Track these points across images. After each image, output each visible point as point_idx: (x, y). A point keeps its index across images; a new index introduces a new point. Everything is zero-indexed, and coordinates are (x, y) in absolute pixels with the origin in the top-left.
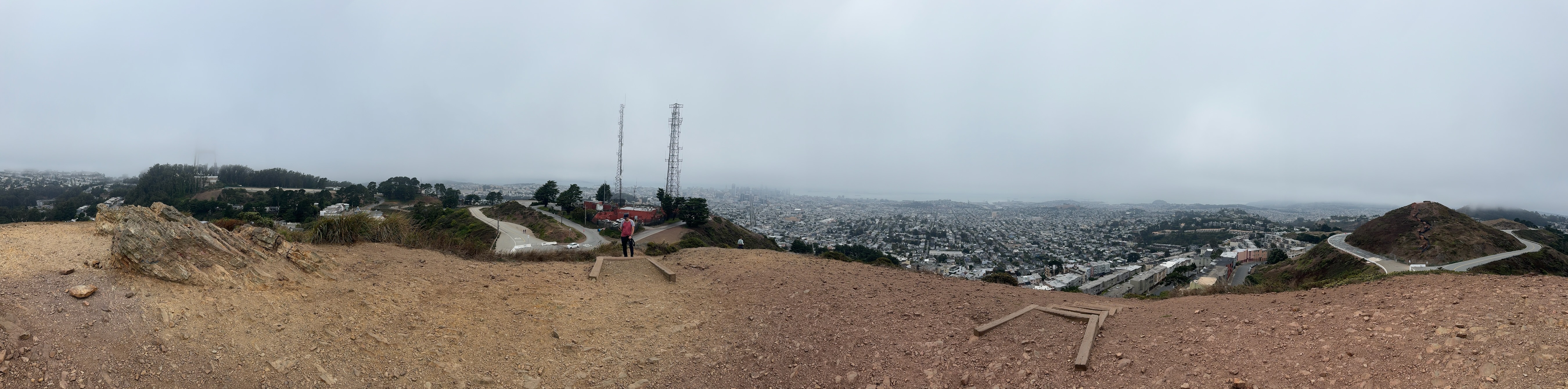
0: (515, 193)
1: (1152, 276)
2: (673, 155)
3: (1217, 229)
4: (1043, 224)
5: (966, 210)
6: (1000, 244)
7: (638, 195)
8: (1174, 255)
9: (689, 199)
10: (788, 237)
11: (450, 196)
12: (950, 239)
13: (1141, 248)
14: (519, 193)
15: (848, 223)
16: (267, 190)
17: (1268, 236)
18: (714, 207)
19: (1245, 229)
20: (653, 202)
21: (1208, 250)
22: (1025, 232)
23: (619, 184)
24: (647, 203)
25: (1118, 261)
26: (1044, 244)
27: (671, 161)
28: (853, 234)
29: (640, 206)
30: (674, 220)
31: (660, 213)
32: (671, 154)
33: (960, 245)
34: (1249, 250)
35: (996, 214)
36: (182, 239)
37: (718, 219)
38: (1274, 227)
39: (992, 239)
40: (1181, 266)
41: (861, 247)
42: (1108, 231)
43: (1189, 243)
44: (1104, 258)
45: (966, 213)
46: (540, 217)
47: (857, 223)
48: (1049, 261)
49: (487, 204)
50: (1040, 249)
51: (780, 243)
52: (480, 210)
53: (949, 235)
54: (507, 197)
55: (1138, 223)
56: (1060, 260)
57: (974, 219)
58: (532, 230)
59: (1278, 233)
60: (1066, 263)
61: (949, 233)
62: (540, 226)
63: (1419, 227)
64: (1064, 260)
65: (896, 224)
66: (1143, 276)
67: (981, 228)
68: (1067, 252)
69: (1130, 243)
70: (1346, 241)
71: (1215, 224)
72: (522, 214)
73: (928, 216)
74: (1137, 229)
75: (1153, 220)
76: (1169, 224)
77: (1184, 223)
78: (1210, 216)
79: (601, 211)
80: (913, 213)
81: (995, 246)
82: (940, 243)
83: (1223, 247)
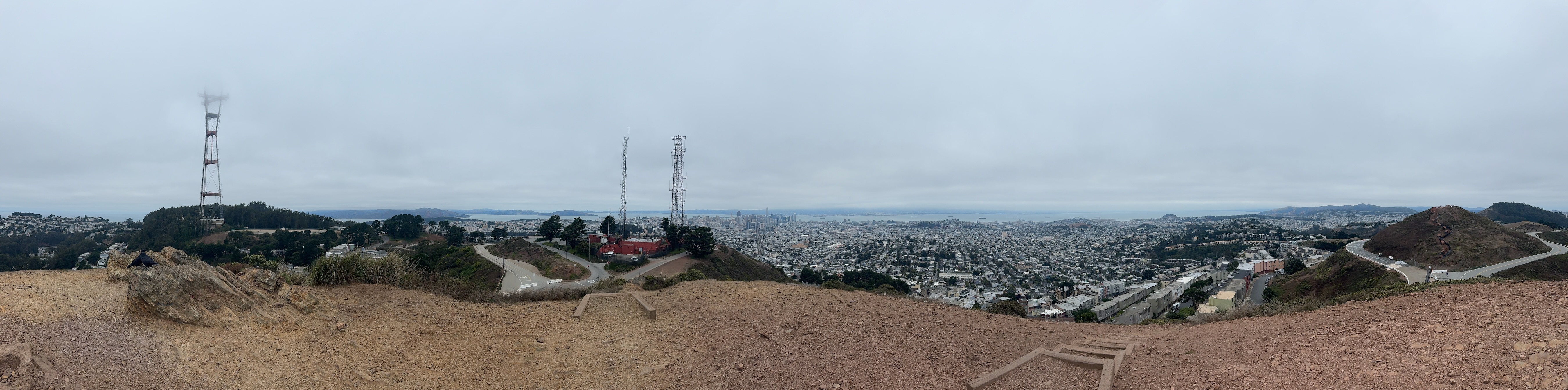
0: (520, 229)
1: (1170, 293)
2: (677, 185)
3: (1231, 241)
4: (1054, 244)
5: (975, 230)
6: (1011, 266)
7: (643, 226)
8: (1190, 270)
9: (694, 228)
10: (796, 265)
11: (454, 233)
12: (959, 261)
13: (1155, 265)
14: (524, 229)
15: (856, 247)
16: (274, 231)
17: (1284, 246)
18: (720, 235)
19: (1259, 240)
20: (659, 233)
21: (1224, 263)
22: (1036, 253)
23: (623, 215)
24: (653, 234)
25: (1133, 280)
26: (1056, 264)
27: (675, 190)
28: (861, 258)
29: (645, 237)
30: (679, 250)
31: (664, 243)
32: (673, 184)
33: (970, 267)
34: (1266, 261)
35: (1006, 234)
36: (194, 281)
37: (724, 249)
38: (1289, 236)
39: (1002, 260)
40: (1198, 280)
41: (870, 272)
42: (1120, 248)
43: (1204, 257)
44: (1118, 277)
45: (976, 233)
46: (545, 253)
47: (864, 247)
48: (1060, 283)
49: (491, 241)
50: (1051, 270)
51: (788, 272)
52: (485, 247)
53: (958, 256)
54: (512, 233)
55: (1150, 238)
56: (1072, 281)
57: (983, 240)
58: (538, 268)
59: (1294, 242)
60: (1077, 283)
61: (959, 255)
62: (545, 262)
63: (1439, 232)
64: (1075, 281)
65: (904, 245)
66: (1160, 294)
67: (991, 249)
68: (1079, 272)
69: (1144, 260)
70: (1365, 247)
71: (1228, 236)
72: (527, 251)
73: (936, 237)
74: (1150, 246)
75: (1165, 235)
76: (1182, 237)
77: (1196, 236)
78: (1222, 228)
79: (605, 244)
80: (920, 235)
81: (1004, 268)
82: (949, 265)
83: (1239, 259)
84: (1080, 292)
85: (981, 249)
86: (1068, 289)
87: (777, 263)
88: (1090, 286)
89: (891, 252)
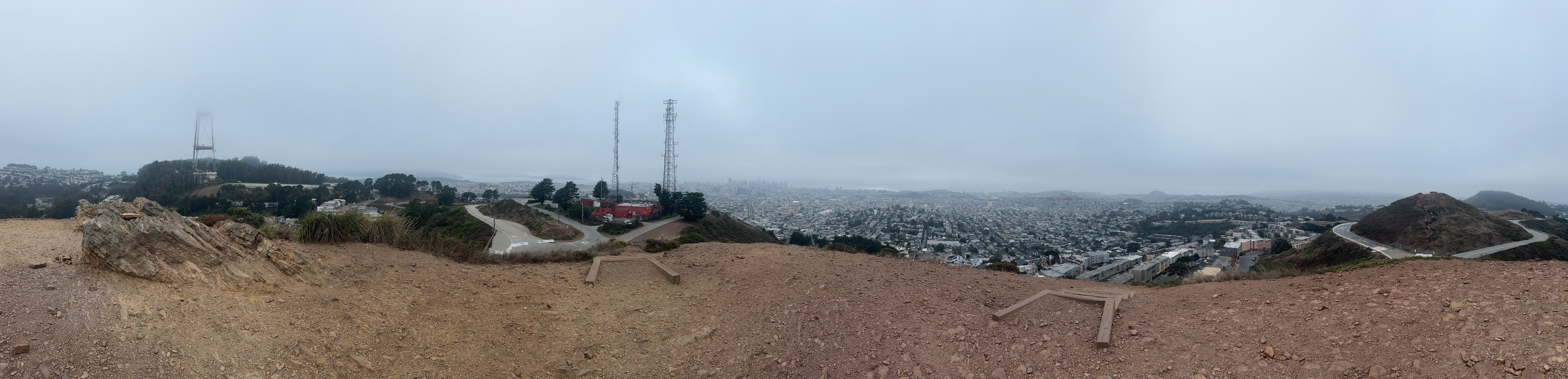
0: (511, 191)
1: (1155, 266)
2: (669, 150)
3: (1219, 220)
4: (1039, 215)
5: (961, 200)
6: (996, 235)
7: (635, 192)
8: (1176, 245)
9: (686, 194)
10: (786, 230)
11: (446, 194)
12: (947, 230)
13: (1140, 239)
14: (515, 191)
15: (847, 215)
16: (266, 186)
17: (1272, 226)
18: (711, 201)
19: (1248, 220)
20: (651, 198)
21: (1211, 241)
22: (1022, 223)
23: (616, 181)
24: (646, 198)
25: (1117, 251)
26: (1041, 234)
27: (667, 156)
28: (852, 225)
29: (638, 202)
30: (671, 215)
31: (657, 208)
32: (667, 149)
33: (957, 235)
34: (1253, 241)
35: (992, 204)
37: (715, 214)
38: (1277, 217)
39: (988, 229)
40: (1183, 256)
41: (860, 238)
42: (1105, 221)
43: (1190, 234)
44: (1103, 248)
45: (963, 203)
46: (537, 215)
47: (855, 214)
48: (1045, 251)
49: (483, 202)
50: (1036, 239)
51: (779, 235)
52: (477, 208)
53: (946, 225)
54: (503, 195)
55: (1136, 213)
56: (1056, 250)
57: (970, 209)
58: (529, 228)
59: (1282, 223)
60: (1062, 253)
61: (946, 223)
62: (536, 224)
63: (1426, 218)
64: (1060, 250)
65: (894, 214)
66: (1144, 266)
67: (977, 218)
68: (1064, 242)
69: (1129, 233)
70: (1351, 230)
71: (1217, 214)
72: (519, 212)
73: (926, 206)
74: (1135, 220)
75: (1151, 210)
76: (1168, 214)
77: (1183, 213)
78: (1210, 207)
79: (599, 208)
80: (910, 204)
81: (991, 236)
82: (937, 233)
83: (1226, 238)
84: (1065, 261)
85: (968, 218)
86: (1053, 257)
87: (767, 227)
88: (1075, 256)
89: (881, 220)
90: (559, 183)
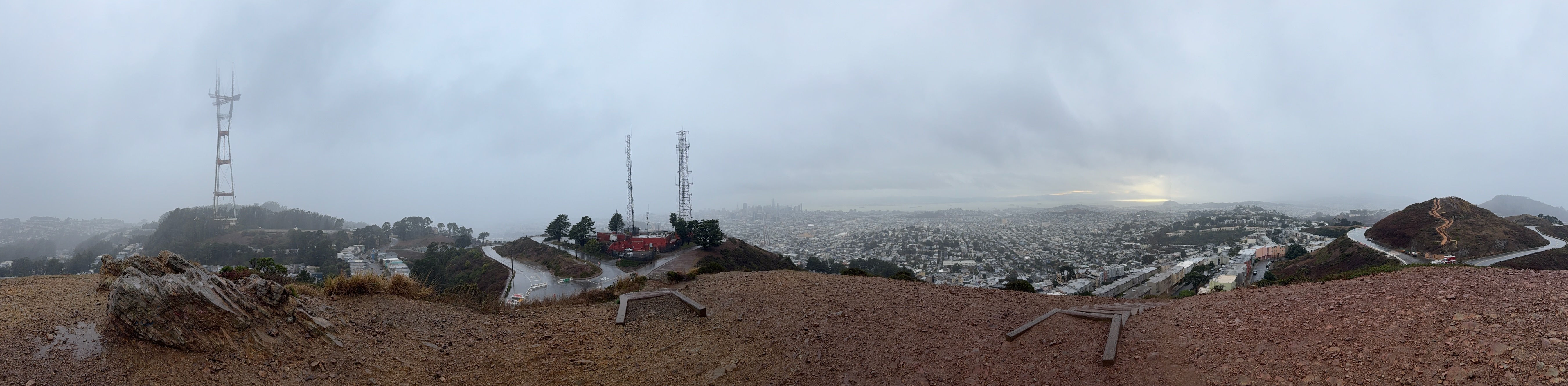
1: (1170, 277)
2: (683, 180)
3: (1234, 228)
4: (1053, 230)
5: (976, 218)
6: (1012, 252)
7: (651, 223)
8: (1191, 255)
9: (702, 222)
10: (803, 254)
11: (462, 236)
12: (963, 249)
13: (1155, 250)
15: (862, 237)
17: (1286, 231)
18: (727, 228)
19: (1262, 226)
20: (668, 228)
21: (1226, 248)
22: (1036, 238)
23: (631, 213)
24: (661, 230)
25: (1132, 264)
26: (1055, 249)
27: (681, 185)
28: (867, 247)
29: (654, 233)
30: (689, 245)
31: (674, 239)
32: (681, 179)
33: (973, 254)
34: (1267, 246)
35: (1006, 221)
37: (731, 241)
38: (1292, 222)
39: (1003, 246)
40: (1199, 265)
41: (875, 260)
42: (1119, 234)
43: (1205, 242)
44: (1117, 261)
45: (978, 221)
46: (553, 252)
47: (870, 236)
48: (1060, 267)
50: (1051, 254)
51: (795, 261)
53: (962, 244)
55: (1150, 225)
56: (1072, 265)
57: (985, 227)
58: (547, 268)
59: (1296, 228)
60: (1078, 268)
61: (962, 242)
62: (555, 263)
64: (1075, 265)
65: (910, 235)
66: (1159, 278)
67: (992, 236)
68: (1078, 257)
70: (1366, 235)
71: (1231, 222)
72: (535, 251)
73: (940, 225)
74: (1149, 231)
75: (1165, 221)
76: (1182, 224)
77: (1198, 222)
78: (1224, 215)
79: (615, 241)
80: (925, 224)
81: (1006, 253)
82: (953, 253)
83: (1241, 245)
84: (1081, 276)
85: (983, 237)
86: (1069, 273)
87: (785, 253)
88: (1090, 270)
89: (896, 241)
90: (574, 220)
